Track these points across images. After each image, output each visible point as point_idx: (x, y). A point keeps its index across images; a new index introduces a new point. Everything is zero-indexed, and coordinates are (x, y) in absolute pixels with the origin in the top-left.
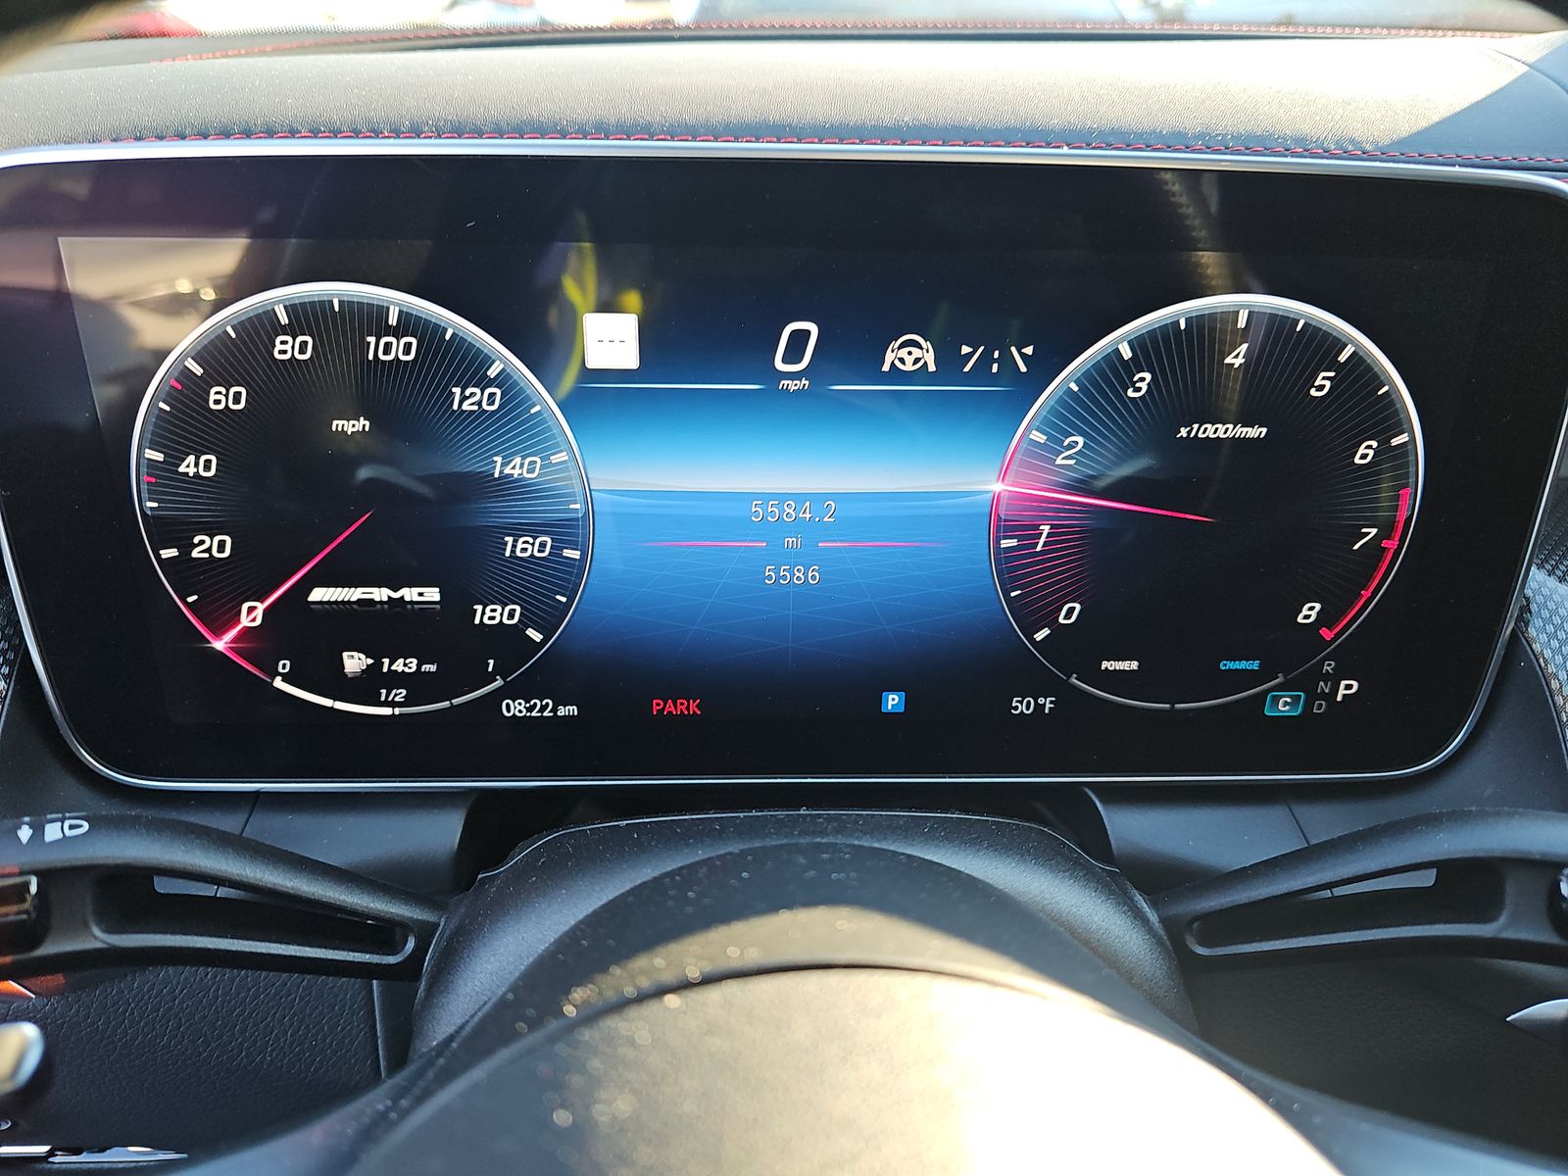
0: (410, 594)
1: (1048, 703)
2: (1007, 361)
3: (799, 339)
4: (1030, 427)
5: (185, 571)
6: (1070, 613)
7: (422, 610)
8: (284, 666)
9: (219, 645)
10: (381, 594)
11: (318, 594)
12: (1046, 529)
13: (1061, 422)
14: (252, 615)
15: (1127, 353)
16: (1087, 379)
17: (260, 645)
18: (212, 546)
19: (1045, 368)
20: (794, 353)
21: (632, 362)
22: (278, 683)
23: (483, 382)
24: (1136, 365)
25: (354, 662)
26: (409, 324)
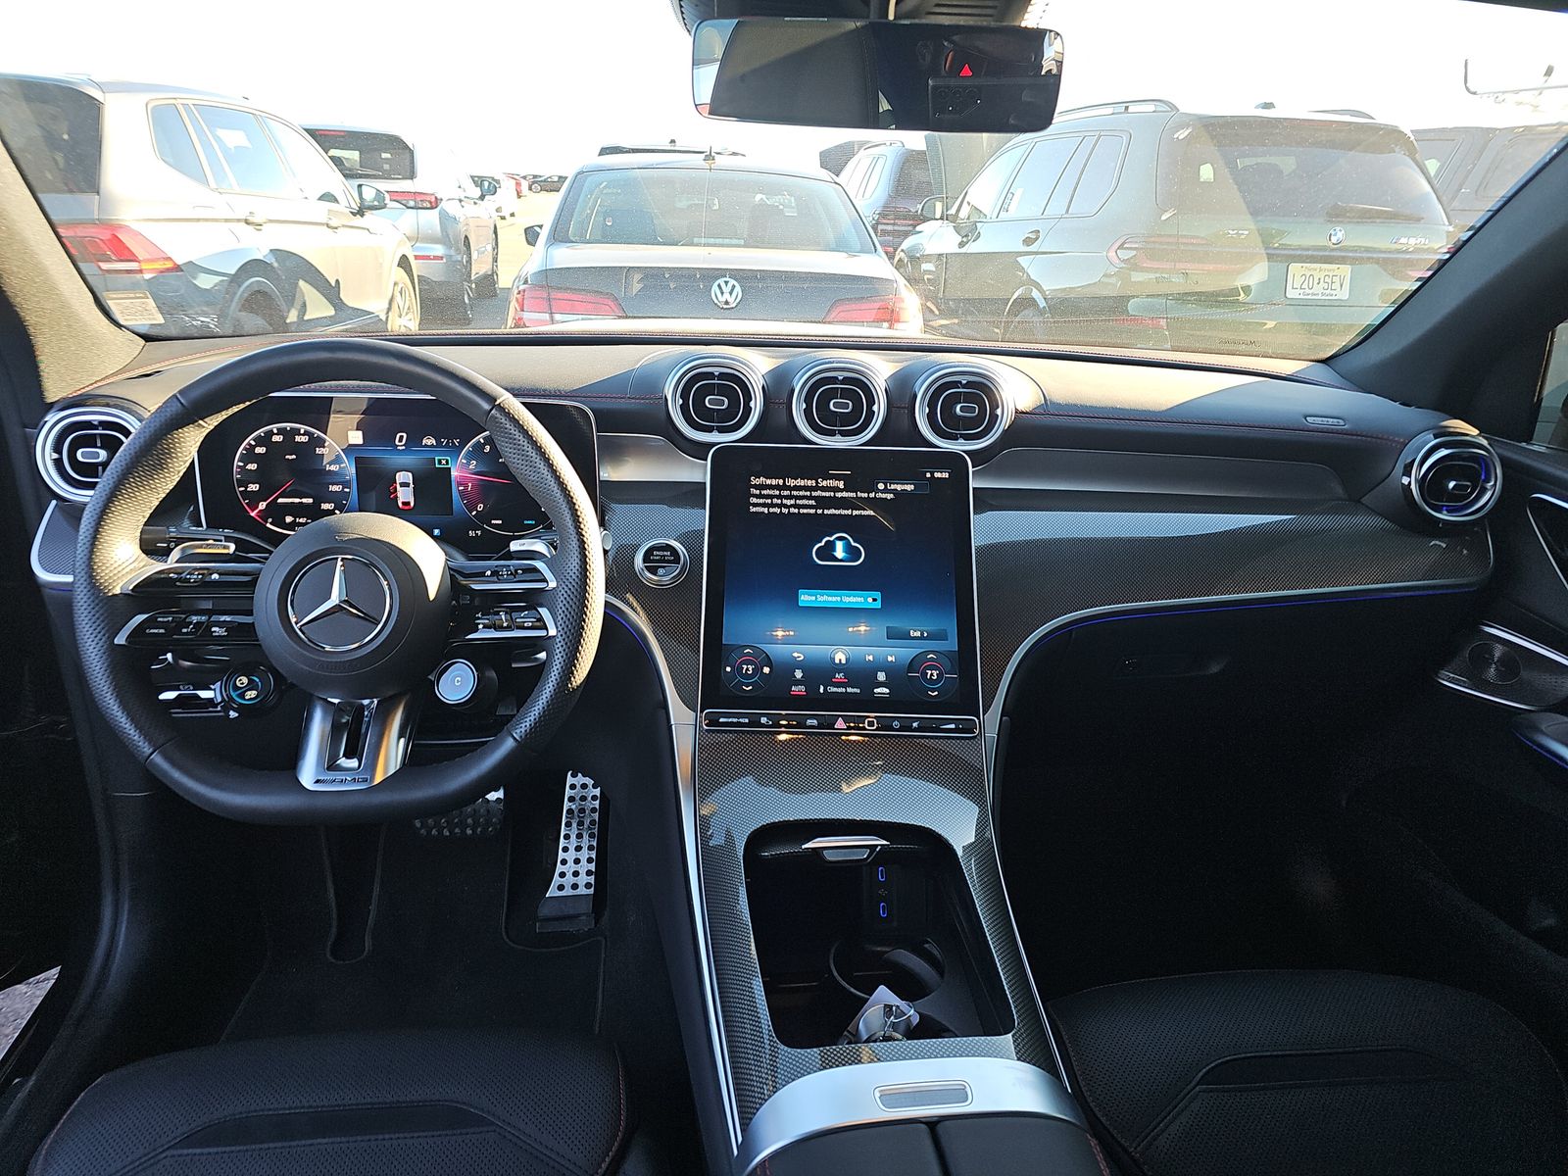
0: (304, 500)
1: (479, 533)
2: (453, 443)
3: (402, 437)
4: (462, 459)
5: (245, 494)
6: (480, 507)
7: (308, 505)
8: (270, 520)
9: (253, 514)
10: (297, 500)
11: (280, 500)
12: (470, 485)
13: (470, 456)
14: (262, 506)
15: (482, 441)
16: (473, 446)
17: (264, 515)
18: (254, 487)
19: (463, 445)
20: (401, 440)
21: (361, 442)
22: (268, 525)
23: (324, 447)
24: (485, 444)
25: (289, 519)
26: (306, 433)
